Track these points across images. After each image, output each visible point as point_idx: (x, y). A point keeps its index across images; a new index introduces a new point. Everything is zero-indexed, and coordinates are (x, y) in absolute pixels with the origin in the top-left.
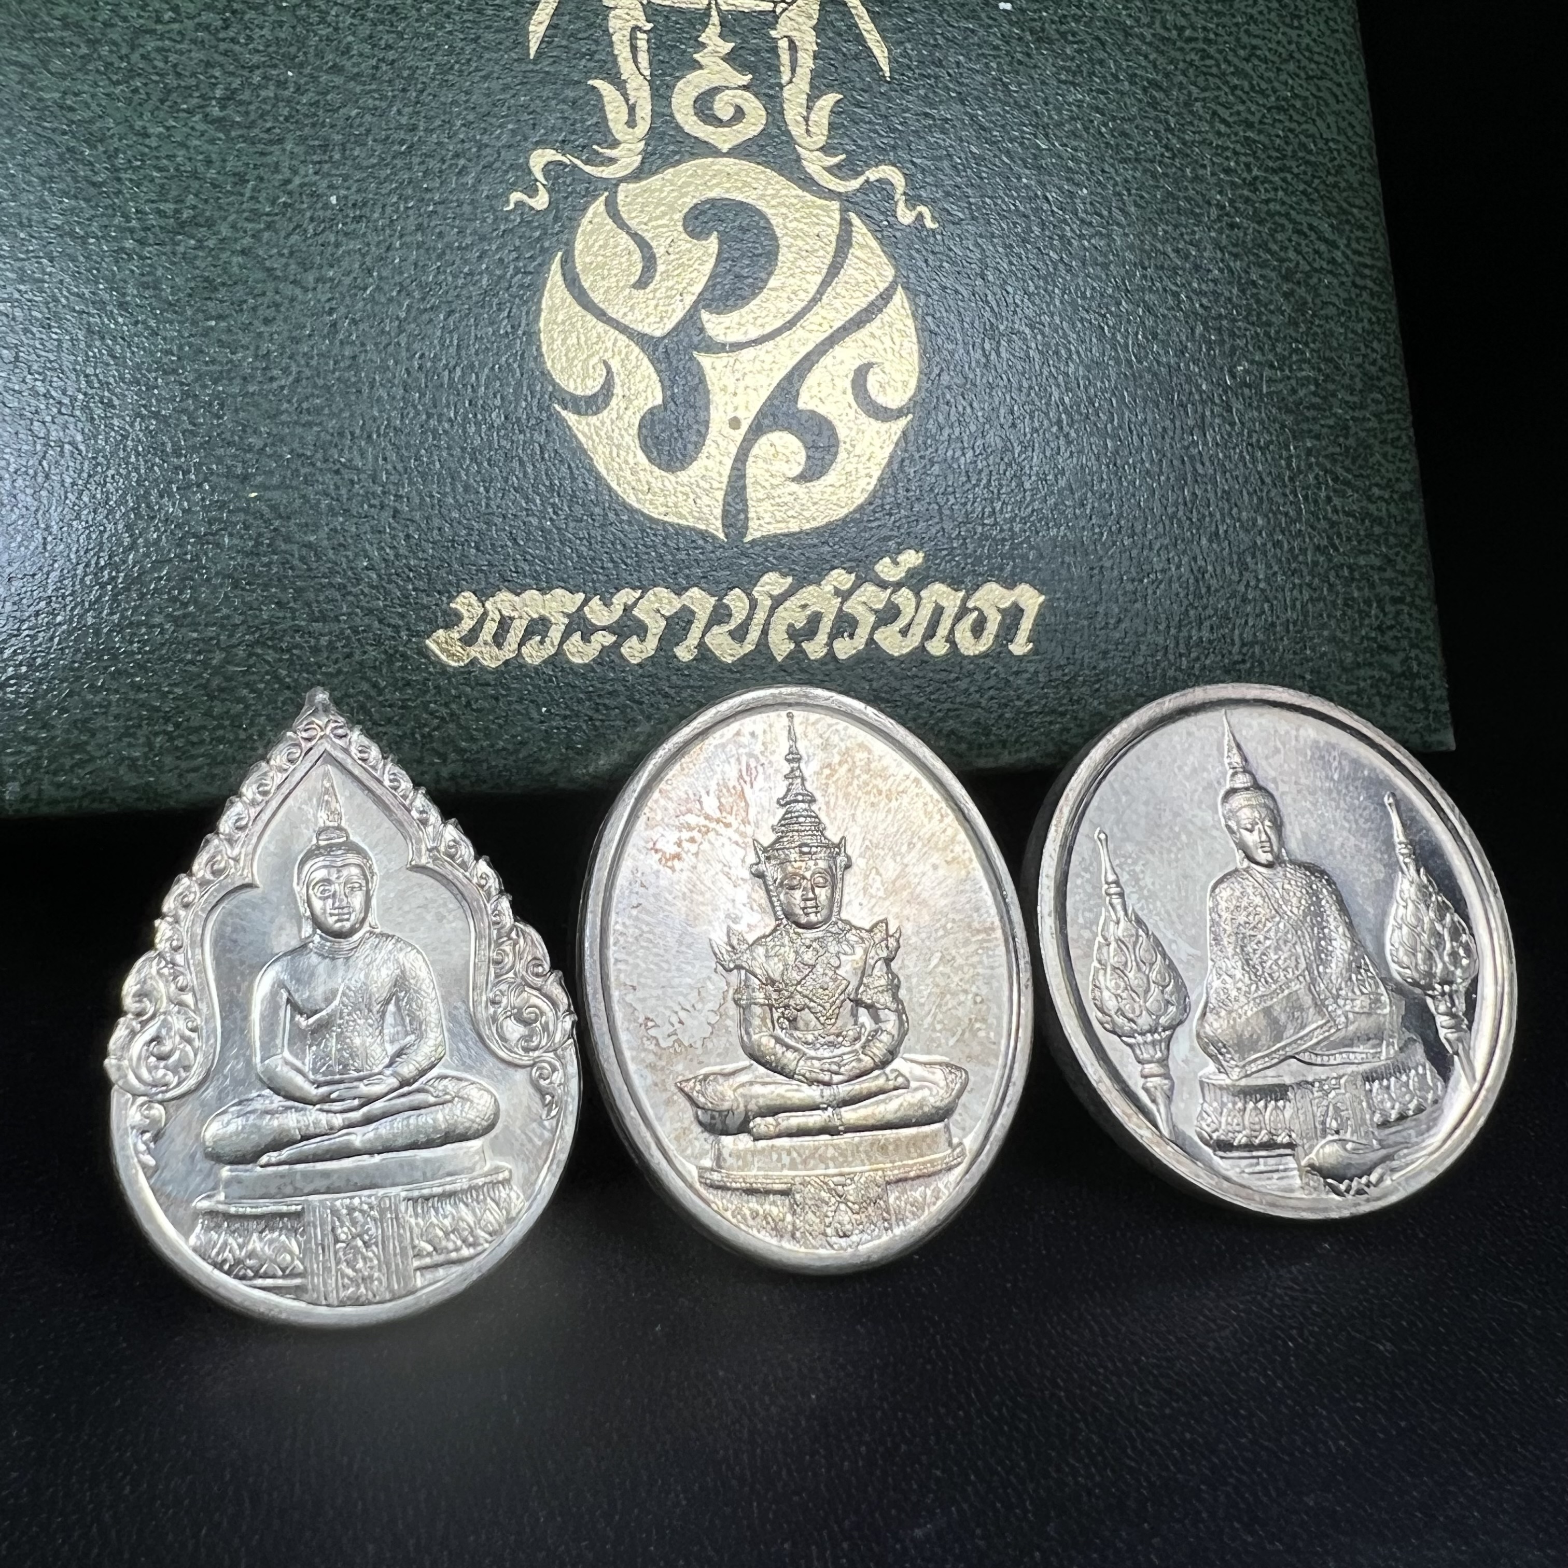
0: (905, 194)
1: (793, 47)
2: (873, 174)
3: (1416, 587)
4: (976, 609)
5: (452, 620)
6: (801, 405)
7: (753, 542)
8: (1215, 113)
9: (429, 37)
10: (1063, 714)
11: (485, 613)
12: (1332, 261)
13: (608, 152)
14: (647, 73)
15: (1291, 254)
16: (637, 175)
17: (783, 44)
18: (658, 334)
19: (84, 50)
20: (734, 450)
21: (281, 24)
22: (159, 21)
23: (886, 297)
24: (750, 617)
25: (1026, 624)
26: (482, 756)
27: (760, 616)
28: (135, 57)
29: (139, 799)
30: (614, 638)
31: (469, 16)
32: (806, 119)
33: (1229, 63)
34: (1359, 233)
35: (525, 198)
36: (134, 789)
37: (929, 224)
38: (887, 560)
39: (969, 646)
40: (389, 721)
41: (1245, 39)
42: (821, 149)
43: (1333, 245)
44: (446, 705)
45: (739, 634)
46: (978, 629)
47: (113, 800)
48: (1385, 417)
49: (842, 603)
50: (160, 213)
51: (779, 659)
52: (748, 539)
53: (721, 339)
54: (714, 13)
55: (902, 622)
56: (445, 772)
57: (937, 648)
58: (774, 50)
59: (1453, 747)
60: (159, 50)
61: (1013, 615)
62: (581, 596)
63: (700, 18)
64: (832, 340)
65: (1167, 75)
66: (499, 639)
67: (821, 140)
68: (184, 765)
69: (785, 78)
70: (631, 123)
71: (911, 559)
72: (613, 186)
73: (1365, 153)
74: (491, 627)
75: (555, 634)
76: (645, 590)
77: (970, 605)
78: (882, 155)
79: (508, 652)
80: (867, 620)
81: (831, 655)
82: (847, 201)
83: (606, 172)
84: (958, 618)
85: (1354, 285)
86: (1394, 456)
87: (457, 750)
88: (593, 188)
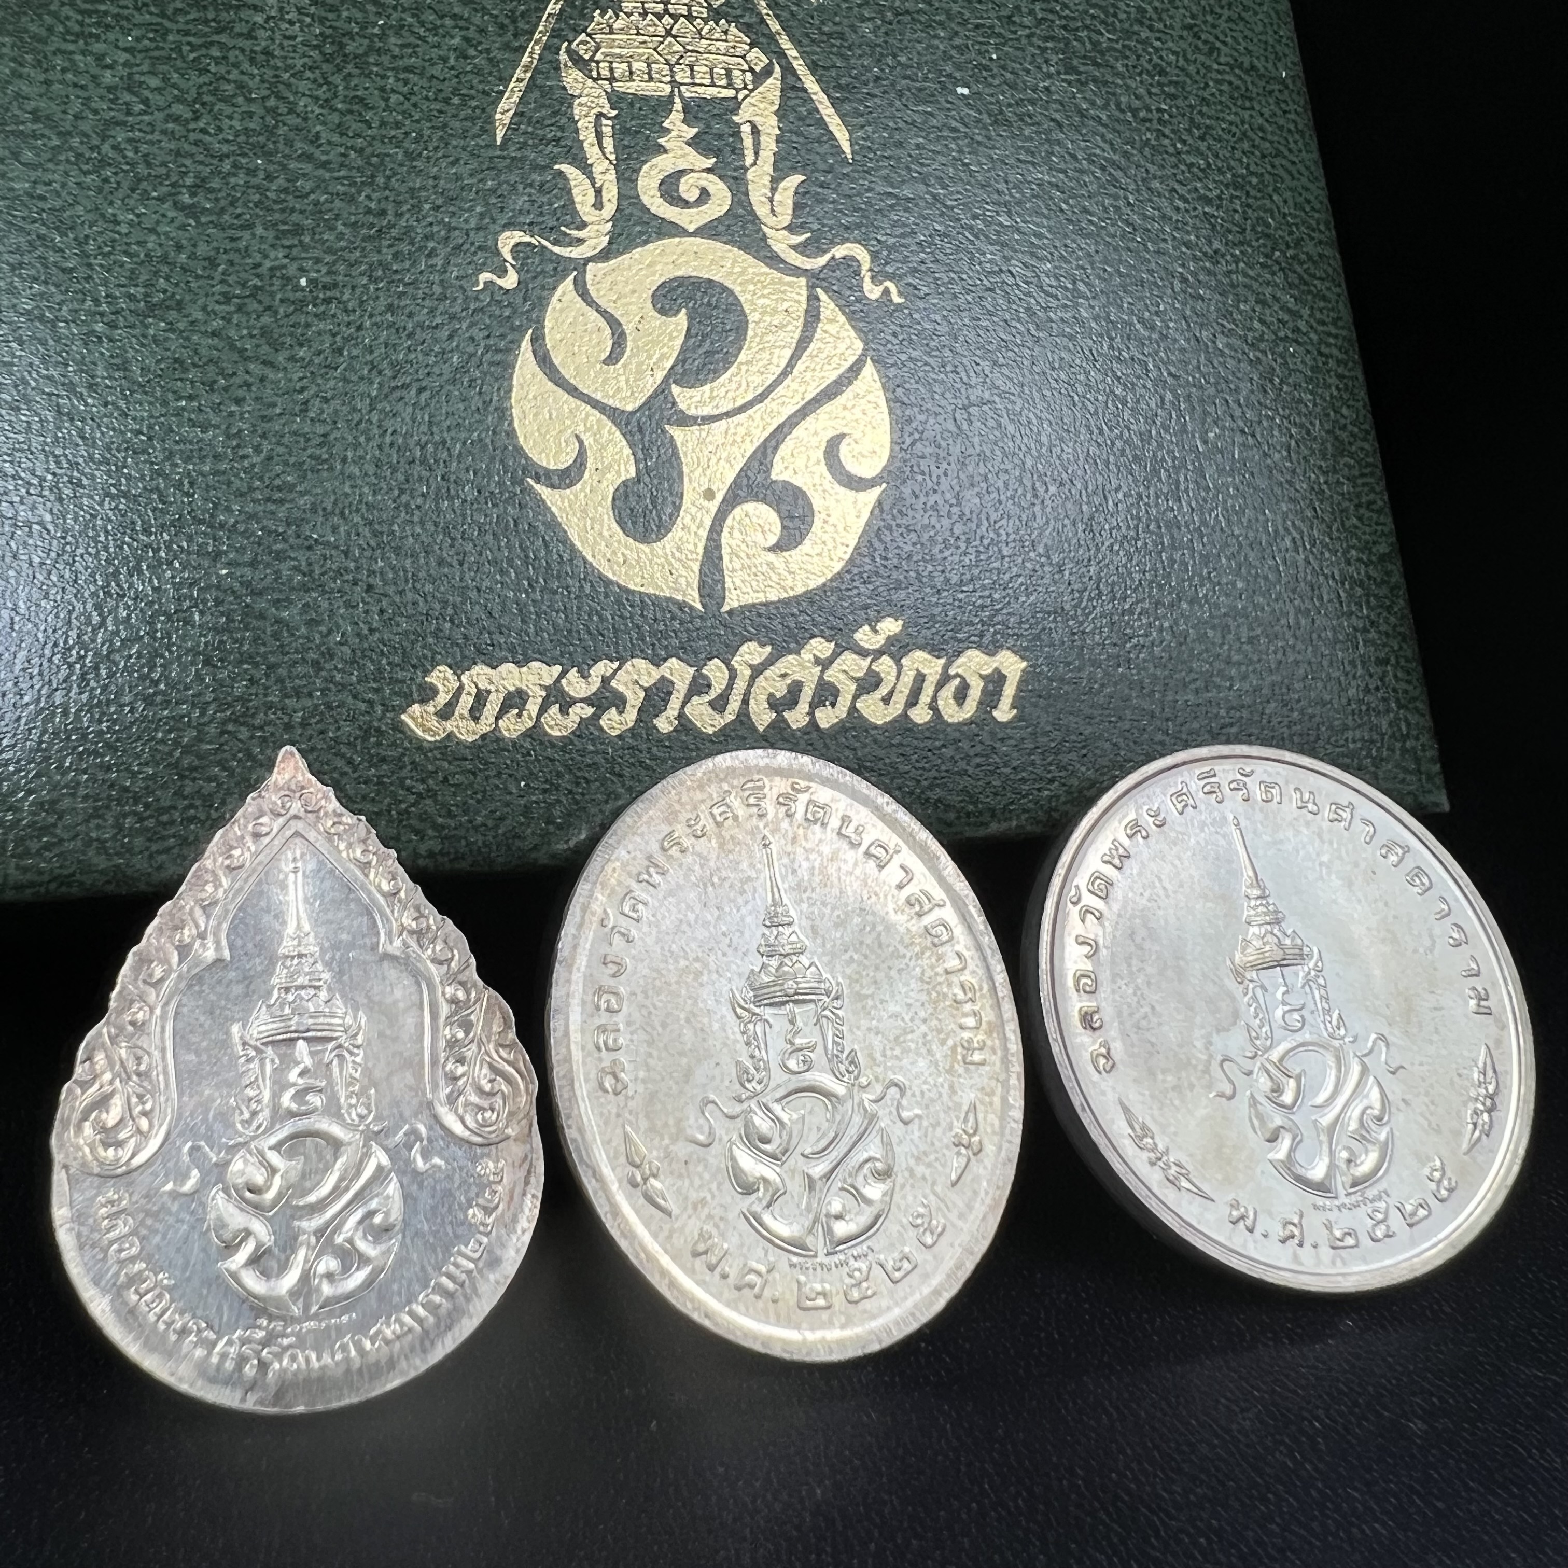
0: (871, 270)
1: (755, 131)
2: (840, 251)
3: (1401, 648)
4: (957, 675)
5: (427, 694)
6: (774, 477)
7: (731, 612)
8: (1174, 190)
9: (398, 125)
10: (1052, 781)
11: (461, 688)
12: (1296, 330)
13: (575, 233)
14: (613, 157)
15: (1256, 324)
16: (605, 255)
17: (746, 129)
18: (630, 408)
19: (56, 142)
20: (708, 523)
21: (251, 115)
22: (129, 113)
23: (855, 370)
24: (730, 686)
25: (1009, 691)
26: (461, 832)
27: (740, 685)
28: (106, 148)
29: (108, 882)
30: (590, 711)
31: (436, 106)
32: (771, 200)
33: (1184, 142)
34: (1322, 304)
35: (494, 278)
36: (102, 872)
37: (897, 299)
38: (866, 628)
39: (953, 714)
40: (364, 798)
41: (1198, 118)
42: (787, 228)
43: (1295, 315)
44: (423, 781)
45: (719, 704)
46: (961, 696)
47: (81, 883)
48: (1359, 481)
49: (822, 672)
50: (131, 298)
51: (761, 729)
52: (726, 608)
53: (692, 412)
54: (677, 100)
55: (883, 690)
56: (423, 849)
57: (921, 715)
58: (737, 134)
59: (1446, 807)
60: (130, 140)
61: (995, 681)
62: (558, 668)
63: (663, 105)
64: (804, 412)
65: (1126, 154)
66: (475, 713)
67: (786, 219)
68: (154, 848)
69: (749, 160)
70: (598, 205)
71: (890, 626)
72: (581, 265)
73: (1322, 227)
74: (466, 701)
75: (533, 707)
76: (622, 661)
77: (952, 672)
78: (844, 233)
79: (486, 724)
80: (848, 689)
81: (813, 723)
82: (815, 279)
83: (574, 253)
84: (940, 685)
85: (1321, 353)
86: (1370, 519)
87: (435, 826)
88: (561, 268)
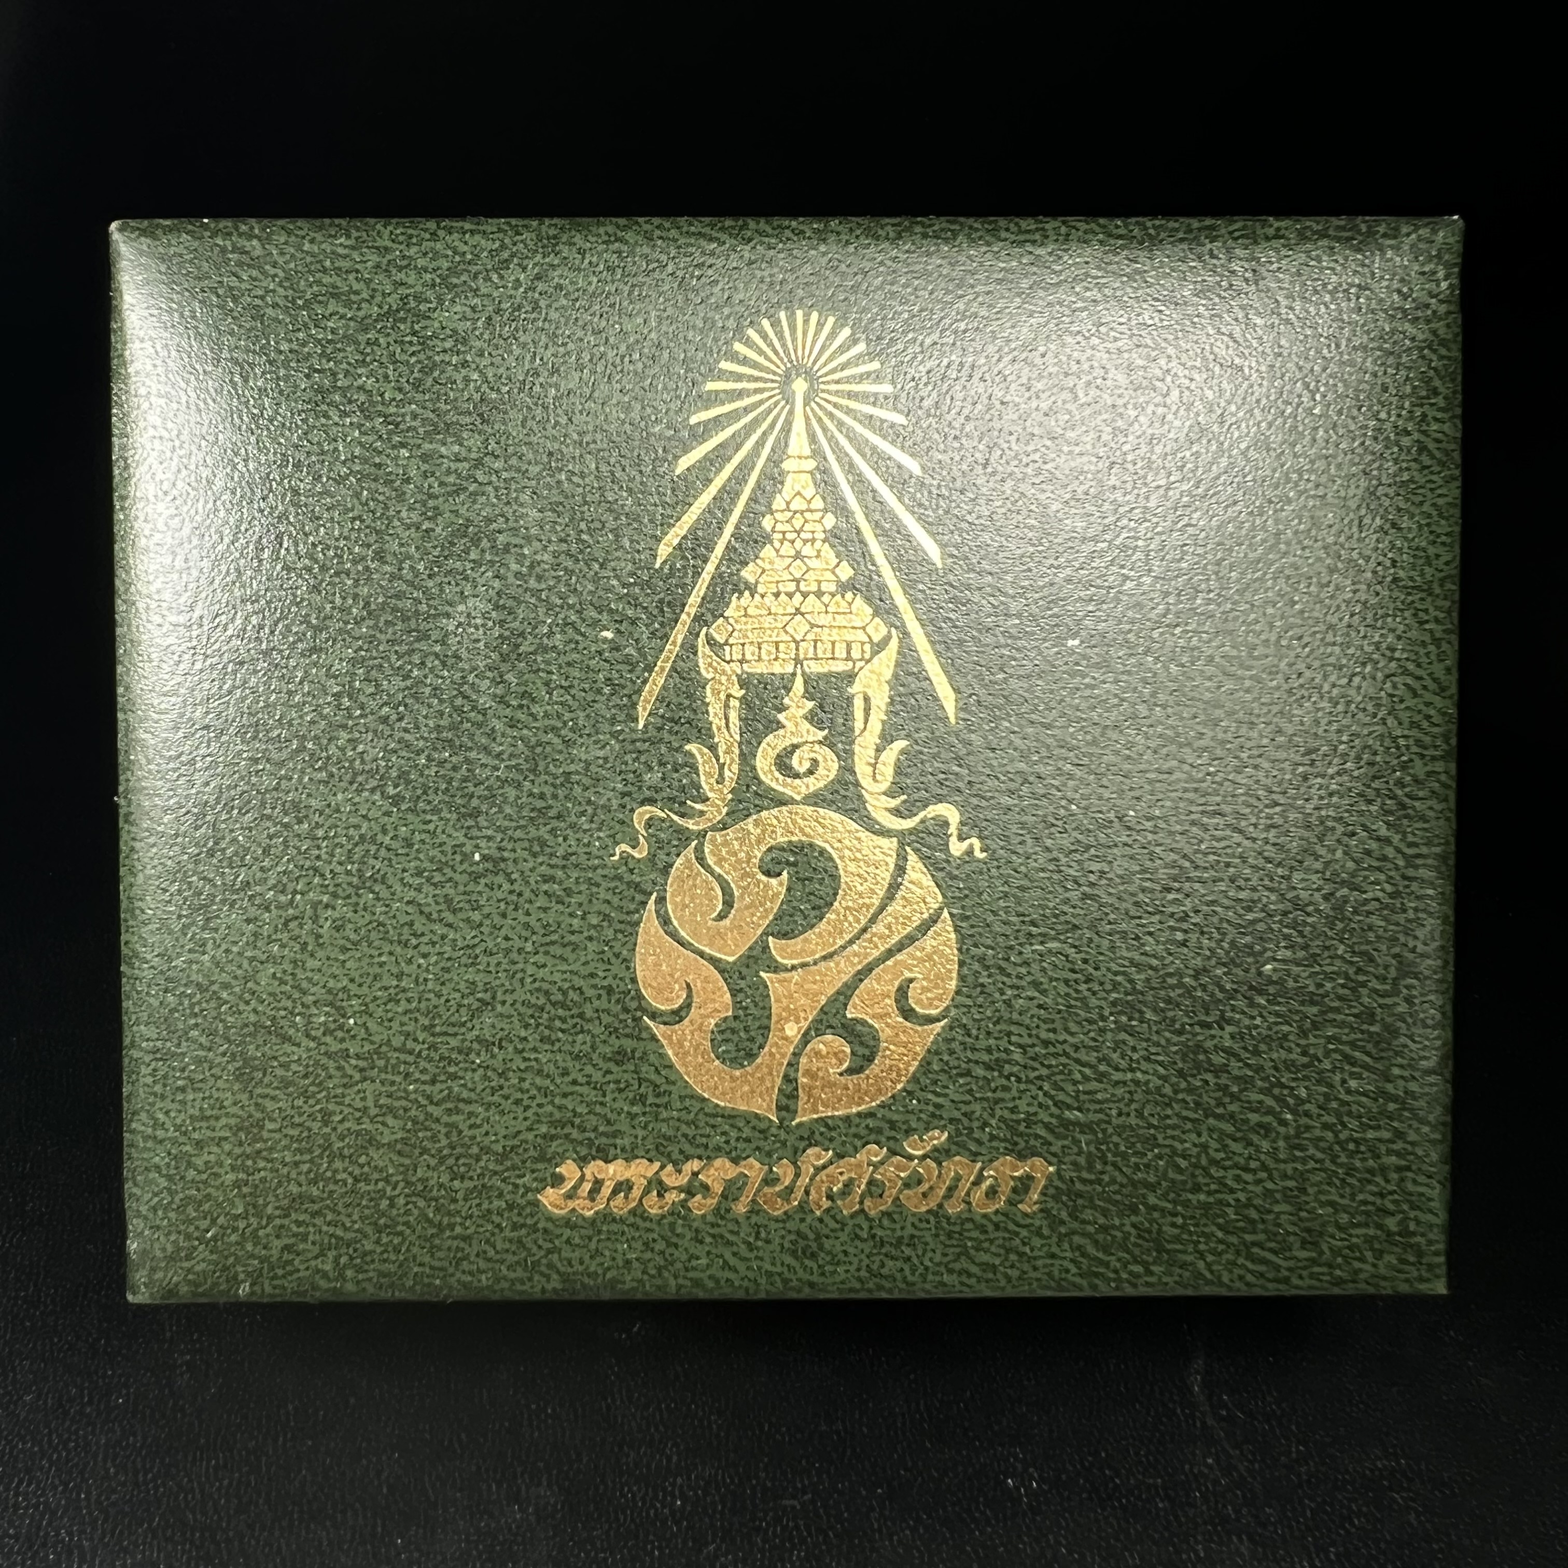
0: (958, 828)
1: (867, 699)
2: (931, 812)
4: (991, 1176)
5: (558, 1180)
6: (848, 1015)
7: (801, 1125)
11: (582, 1177)
14: (737, 736)
16: (722, 825)
18: (732, 959)
20: (790, 1050)
23: (932, 920)
24: (794, 1181)
25: (1036, 1189)
26: (577, 1277)
27: (804, 1180)
30: (683, 1196)
31: (590, 696)
32: (874, 766)
35: (629, 850)
36: (325, 1290)
37: (979, 855)
38: (914, 1138)
39: (984, 1207)
42: (885, 793)
44: (551, 1241)
45: (785, 1194)
46: (992, 1193)
49: (874, 1171)
51: (818, 1212)
52: (796, 1122)
53: (785, 960)
54: (799, 675)
55: (925, 1187)
56: (549, 1287)
57: (954, 1207)
58: (850, 705)
61: (1025, 1182)
62: (657, 1165)
64: (881, 959)
66: (593, 1195)
67: (885, 786)
68: (360, 1277)
69: (858, 730)
70: (721, 780)
71: (937, 1137)
72: (702, 835)
74: (587, 1186)
75: (636, 1193)
76: (710, 1160)
77: (986, 1174)
79: (600, 1203)
80: (894, 1185)
81: (862, 1211)
83: (697, 824)
84: (974, 1184)
87: (558, 1272)
88: (684, 837)
